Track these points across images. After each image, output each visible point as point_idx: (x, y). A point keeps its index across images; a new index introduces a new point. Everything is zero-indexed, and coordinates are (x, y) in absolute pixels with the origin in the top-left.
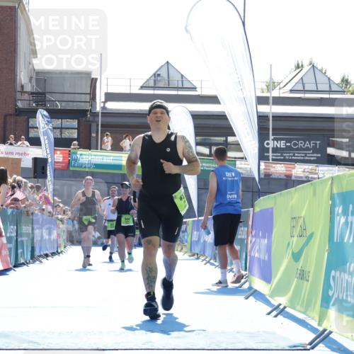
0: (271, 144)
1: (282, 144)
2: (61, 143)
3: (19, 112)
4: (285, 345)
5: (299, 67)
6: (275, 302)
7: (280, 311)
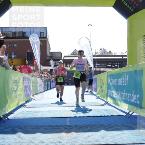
0: (96, 64)
1: (98, 64)
2: (55, 66)
3: (48, 60)
4: (99, 104)
5: (101, 49)
6: (98, 96)
7: (98, 98)
